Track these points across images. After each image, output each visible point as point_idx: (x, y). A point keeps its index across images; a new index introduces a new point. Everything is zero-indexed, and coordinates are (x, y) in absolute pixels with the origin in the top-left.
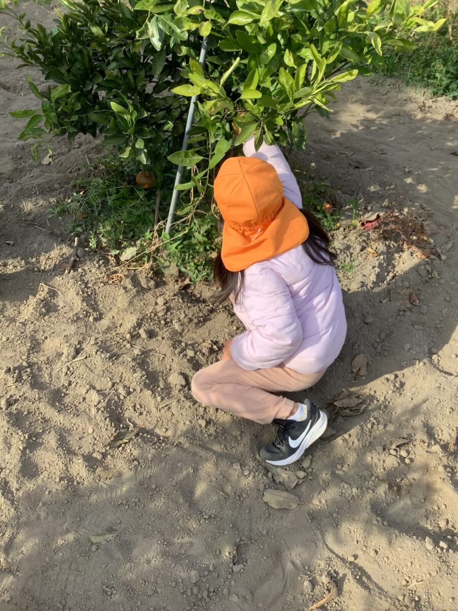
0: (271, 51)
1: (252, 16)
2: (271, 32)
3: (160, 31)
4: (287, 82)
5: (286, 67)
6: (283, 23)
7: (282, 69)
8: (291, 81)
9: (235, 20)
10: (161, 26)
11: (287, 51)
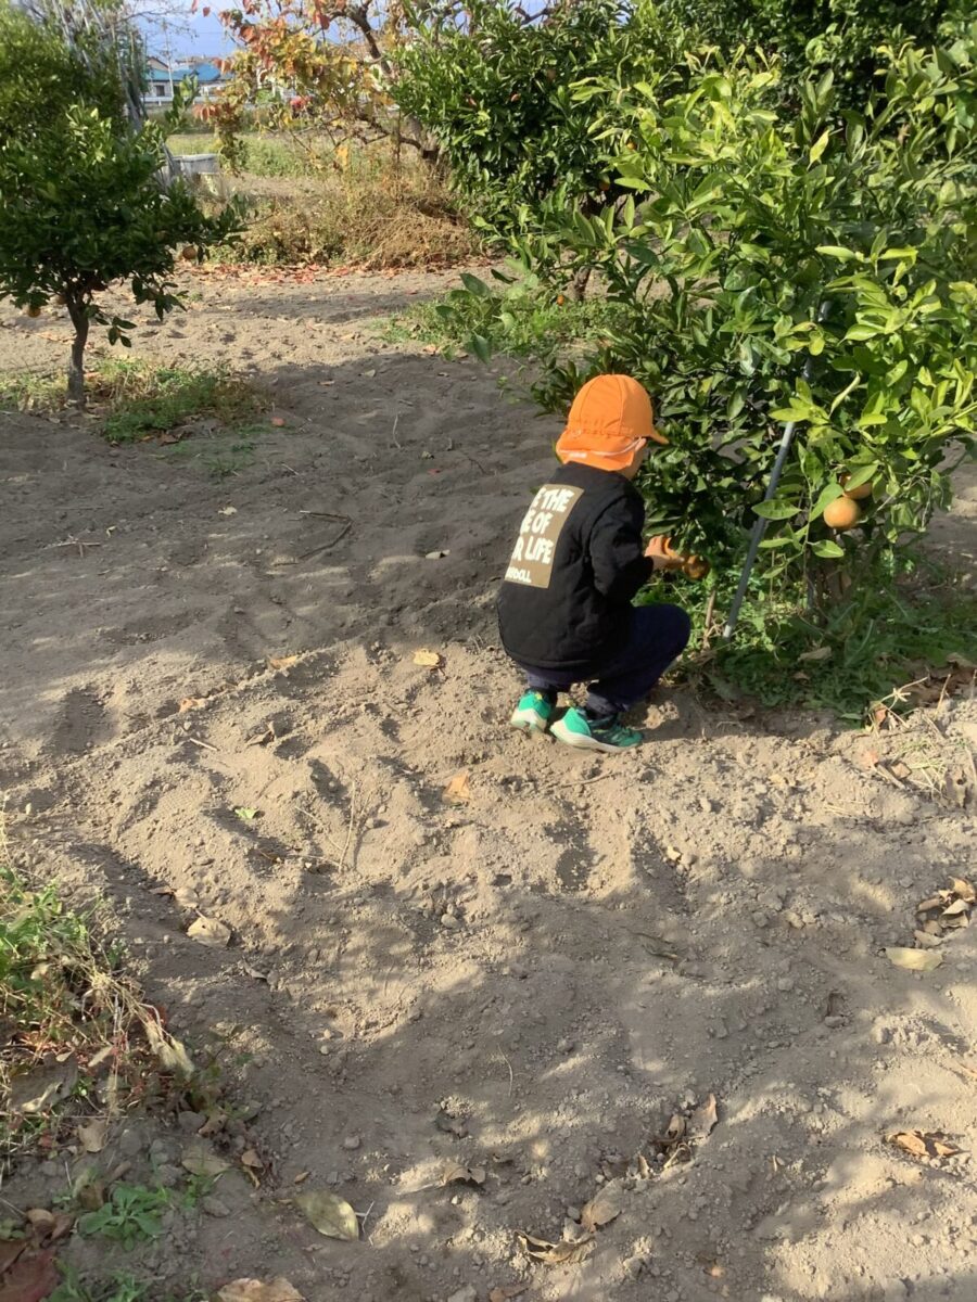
0: (901, 369)
1: (875, 329)
2: (901, 349)
3: (754, 353)
4: (922, 405)
5: (920, 386)
6: (917, 337)
7: (915, 389)
8: (928, 403)
9: (853, 335)
10: (755, 348)
11: (923, 368)
